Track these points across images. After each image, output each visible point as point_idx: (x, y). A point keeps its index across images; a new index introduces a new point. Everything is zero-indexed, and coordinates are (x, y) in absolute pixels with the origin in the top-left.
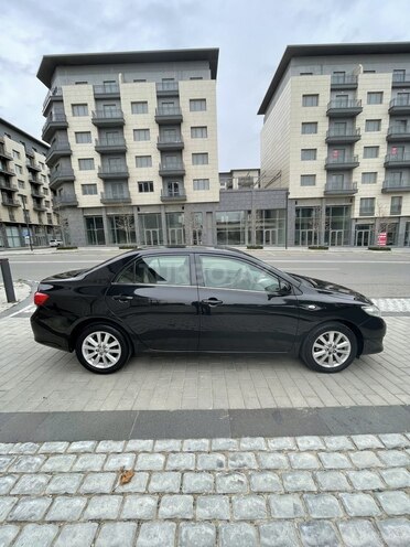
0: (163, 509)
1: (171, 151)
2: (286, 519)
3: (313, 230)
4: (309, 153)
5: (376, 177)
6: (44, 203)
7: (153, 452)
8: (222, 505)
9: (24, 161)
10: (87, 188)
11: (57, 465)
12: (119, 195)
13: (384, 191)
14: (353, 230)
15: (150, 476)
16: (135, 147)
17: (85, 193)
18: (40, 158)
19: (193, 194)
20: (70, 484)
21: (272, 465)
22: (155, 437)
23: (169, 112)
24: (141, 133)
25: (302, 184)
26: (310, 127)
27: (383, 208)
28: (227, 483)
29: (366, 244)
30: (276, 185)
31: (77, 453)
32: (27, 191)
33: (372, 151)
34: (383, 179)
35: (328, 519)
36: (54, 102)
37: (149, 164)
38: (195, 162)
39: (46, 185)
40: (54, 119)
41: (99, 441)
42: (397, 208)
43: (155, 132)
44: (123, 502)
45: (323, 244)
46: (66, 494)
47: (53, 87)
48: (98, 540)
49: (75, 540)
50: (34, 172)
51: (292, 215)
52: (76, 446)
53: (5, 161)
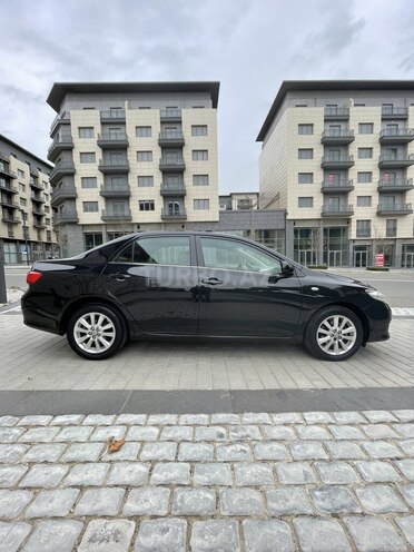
0: (155, 475)
1: (173, 172)
2: (296, 485)
3: (312, 250)
4: (306, 177)
5: (370, 201)
6: (44, 221)
7: (146, 425)
8: (223, 472)
9: (27, 180)
10: (88, 205)
11: (38, 436)
12: (120, 213)
13: (379, 214)
14: (351, 250)
15: (142, 446)
16: (138, 168)
17: (86, 210)
18: (44, 177)
19: (193, 214)
20: (51, 453)
21: (278, 436)
22: (149, 412)
23: (171, 136)
24: (144, 155)
25: (300, 206)
26: (306, 152)
27: (379, 230)
28: (228, 452)
29: (364, 265)
30: (274, 207)
31: (61, 426)
32: (29, 208)
33: (365, 176)
34: (377, 203)
35: (344, 485)
36: (61, 125)
37: (151, 184)
38: (195, 183)
39: (48, 203)
40: (60, 141)
41: (86, 415)
42: (392, 230)
43: (157, 154)
44: (110, 470)
45: (322, 264)
46: (46, 462)
47: (62, 111)
48: (79, 505)
49: (51, 505)
50: (36, 190)
51: (290, 235)
52: (60, 419)
53: (9, 179)
